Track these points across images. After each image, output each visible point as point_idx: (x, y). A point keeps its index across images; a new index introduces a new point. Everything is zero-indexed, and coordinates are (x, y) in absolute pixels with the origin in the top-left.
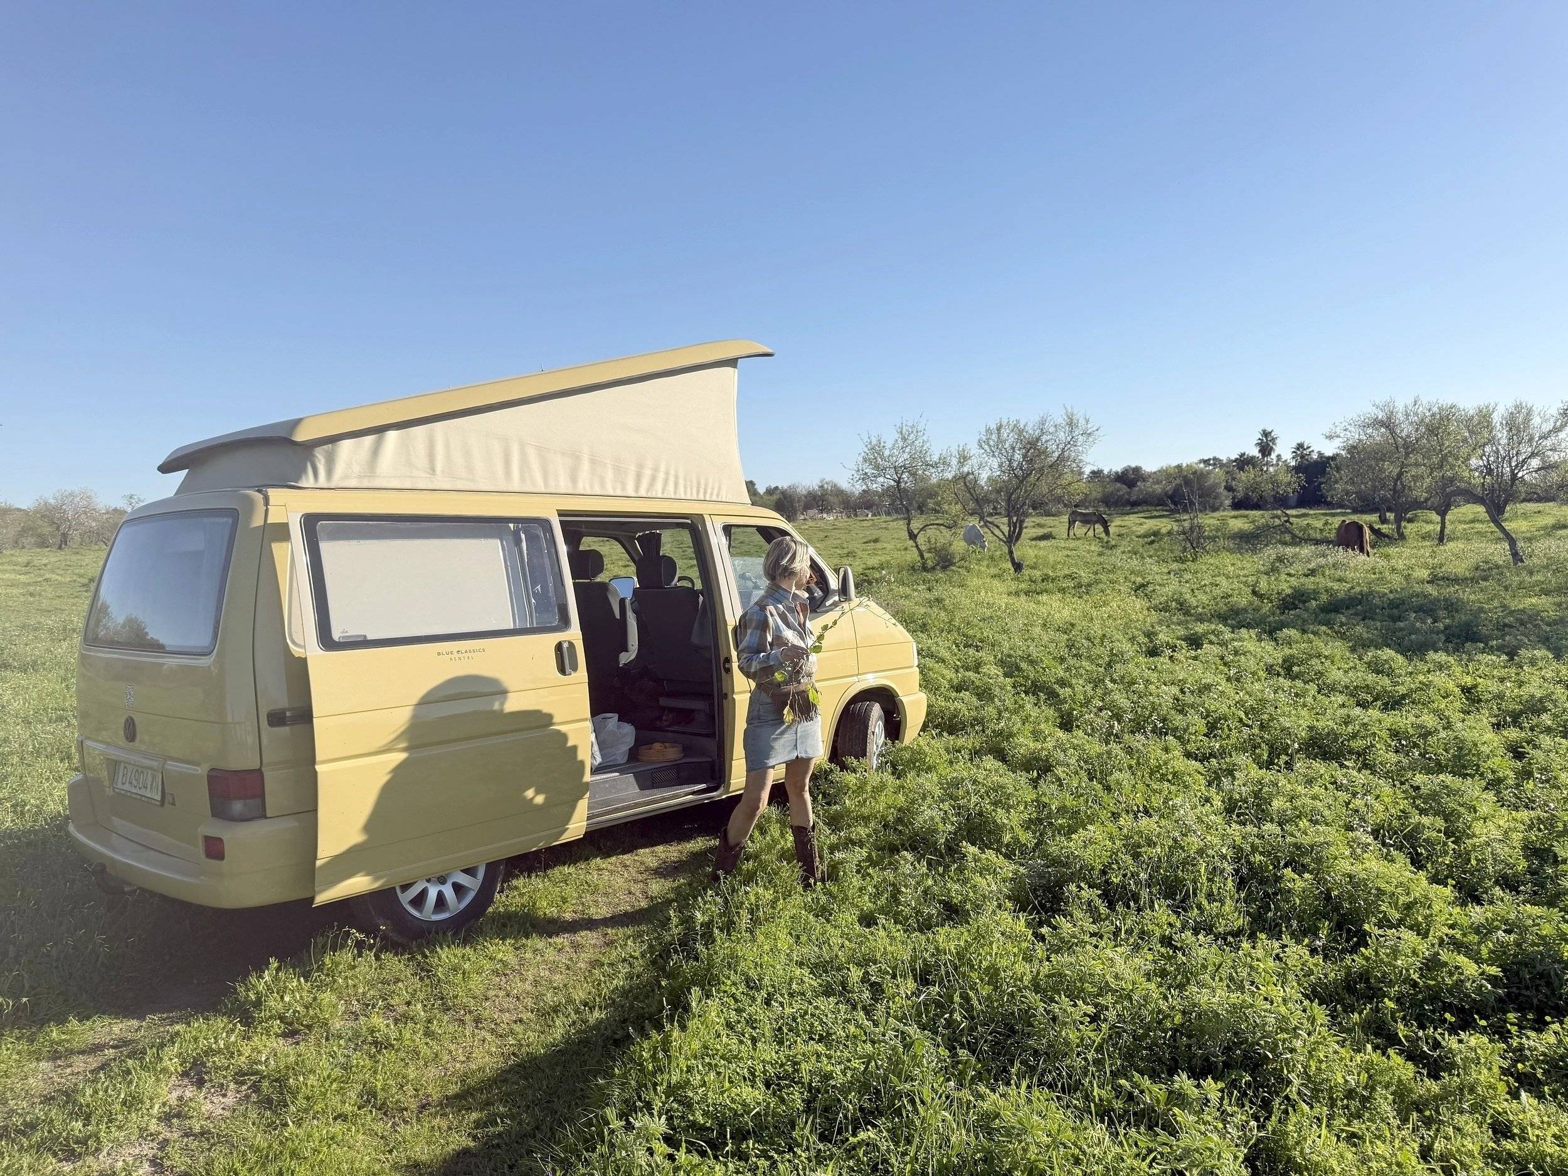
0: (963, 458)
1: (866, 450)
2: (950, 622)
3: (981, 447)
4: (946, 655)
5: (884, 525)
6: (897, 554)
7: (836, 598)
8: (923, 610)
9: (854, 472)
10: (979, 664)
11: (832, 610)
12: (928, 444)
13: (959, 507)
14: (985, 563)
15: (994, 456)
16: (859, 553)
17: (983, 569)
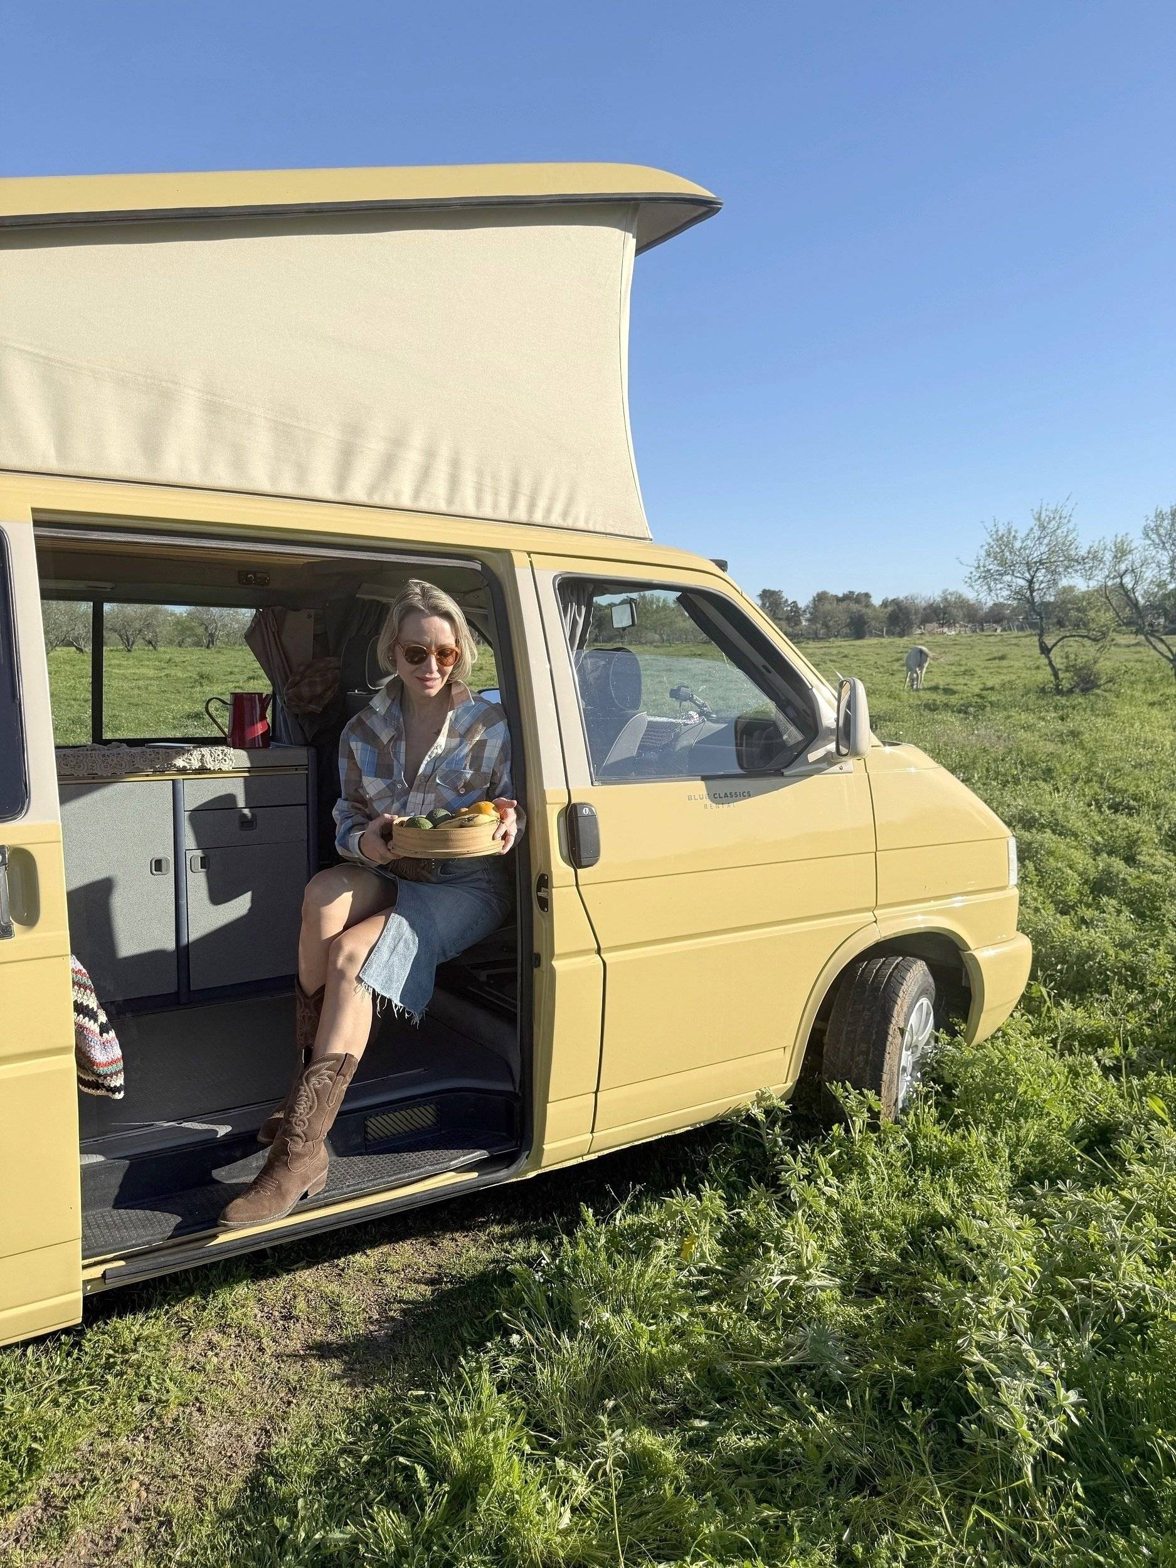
0: (1121, 552)
1: (990, 540)
2: (1088, 768)
3: (1147, 536)
4: (1076, 823)
5: (1014, 641)
6: (1025, 674)
7: (832, 747)
8: (1051, 747)
9: (973, 569)
10: (1135, 842)
11: (819, 771)
12: (1074, 534)
13: (1111, 614)
14: (1140, 686)
15: (1164, 548)
16: (979, 671)
17: (1137, 694)
